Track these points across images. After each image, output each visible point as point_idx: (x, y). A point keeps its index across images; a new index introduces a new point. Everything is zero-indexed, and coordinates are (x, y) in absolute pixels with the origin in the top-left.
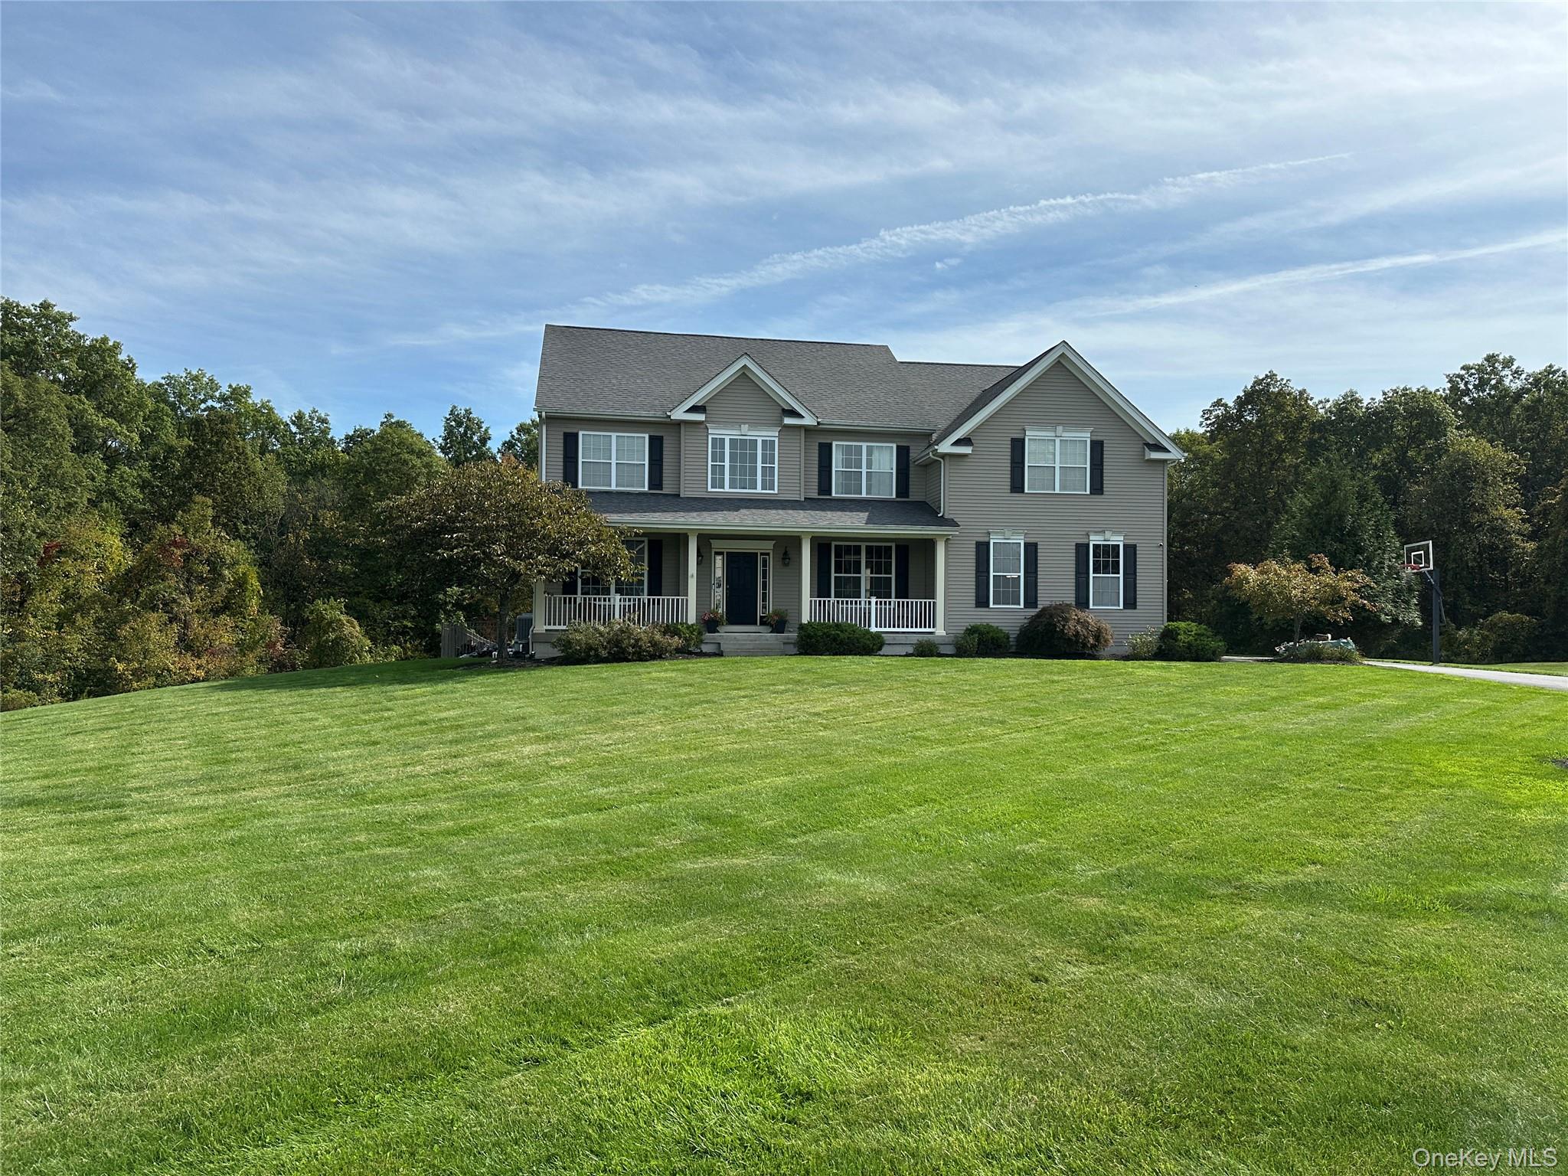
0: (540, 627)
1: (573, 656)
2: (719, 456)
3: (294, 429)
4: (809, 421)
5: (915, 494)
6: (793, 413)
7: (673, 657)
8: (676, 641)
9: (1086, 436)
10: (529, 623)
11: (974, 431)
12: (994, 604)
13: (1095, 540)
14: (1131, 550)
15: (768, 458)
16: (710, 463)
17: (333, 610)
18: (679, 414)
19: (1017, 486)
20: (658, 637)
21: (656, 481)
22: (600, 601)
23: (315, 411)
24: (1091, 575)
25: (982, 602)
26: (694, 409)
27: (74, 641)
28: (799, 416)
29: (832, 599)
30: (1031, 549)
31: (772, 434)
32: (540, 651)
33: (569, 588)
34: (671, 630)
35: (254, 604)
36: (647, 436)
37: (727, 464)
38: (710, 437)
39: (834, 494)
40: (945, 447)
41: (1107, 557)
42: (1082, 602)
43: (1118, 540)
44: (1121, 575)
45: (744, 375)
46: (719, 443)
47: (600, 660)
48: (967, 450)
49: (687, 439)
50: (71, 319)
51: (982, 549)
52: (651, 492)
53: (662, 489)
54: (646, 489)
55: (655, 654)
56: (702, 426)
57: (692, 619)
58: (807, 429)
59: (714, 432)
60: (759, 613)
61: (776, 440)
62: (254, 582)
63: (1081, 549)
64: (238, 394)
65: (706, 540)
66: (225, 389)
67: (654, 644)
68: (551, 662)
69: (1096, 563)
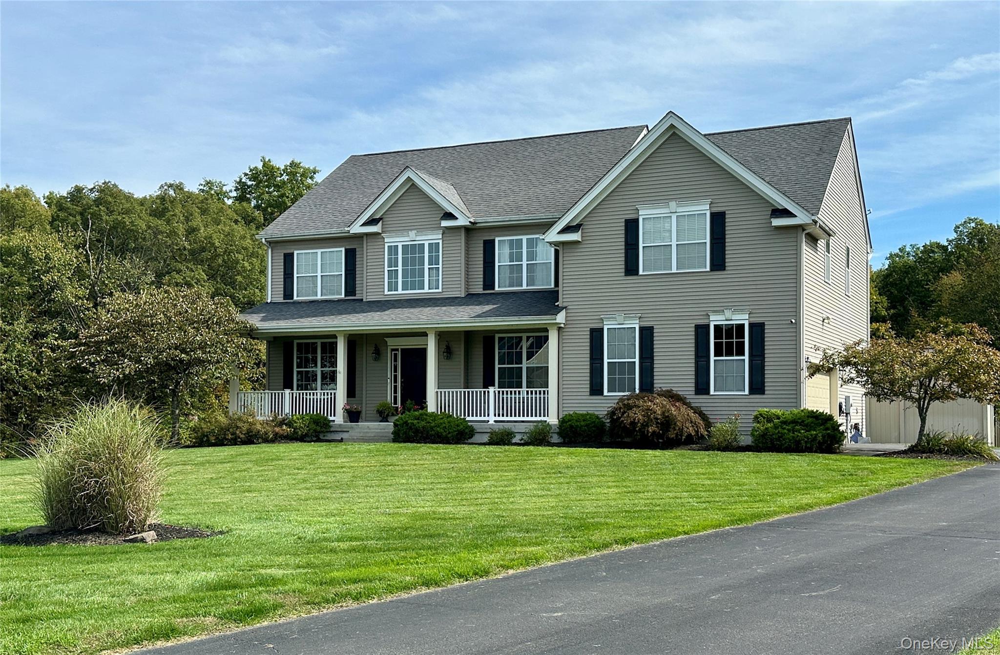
2: (393, 263)
4: (464, 221)
6: (450, 216)
9: (704, 208)
12: (609, 391)
13: (716, 320)
15: (433, 260)
16: (386, 269)
18: (357, 229)
19: (631, 269)
21: (351, 289)
24: (713, 358)
25: (595, 389)
26: (369, 222)
28: (455, 218)
30: (647, 334)
31: (436, 237)
36: (343, 249)
37: (400, 268)
38: (386, 245)
39: (497, 289)
41: (729, 339)
42: (702, 388)
43: (742, 318)
44: (746, 357)
45: (409, 184)
46: (393, 250)
48: (575, 237)
49: (370, 249)
51: (596, 335)
52: (346, 298)
53: (355, 295)
54: (343, 296)
56: (380, 237)
58: (465, 229)
59: (390, 240)
61: (440, 242)
63: (701, 331)
69: (718, 346)
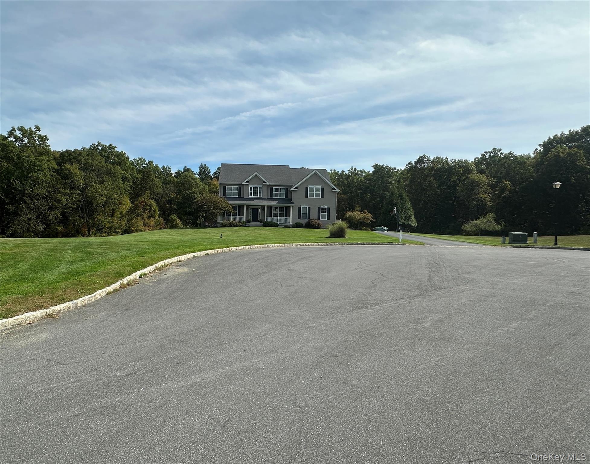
0: (219, 221)
1: (224, 226)
2: (251, 190)
3: (162, 170)
4: (268, 184)
5: (289, 198)
6: (265, 182)
7: (240, 226)
8: (241, 224)
9: (320, 187)
10: (217, 220)
11: (299, 186)
12: (301, 219)
13: (322, 207)
14: (329, 209)
15: (260, 190)
16: (249, 192)
17: (174, 217)
18: (244, 183)
19: (307, 196)
20: (237, 223)
21: (240, 195)
22: (229, 217)
23: (167, 166)
24: (321, 213)
25: (299, 218)
26: (246, 182)
27: (124, 224)
28: (266, 183)
29: (272, 217)
30: (309, 208)
31: (261, 186)
32: (218, 225)
33: (224, 214)
34: (240, 222)
35: (157, 216)
36: (238, 187)
37: (253, 192)
39: (273, 197)
40: (292, 189)
41: (324, 210)
42: (319, 218)
43: (326, 207)
44: (327, 213)
45: (256, 175)
46: (251, 188)
47: (227, 227)
48: (297, 190)
49: (246, 188)
50: (116, 148)
51: (300, 208)
54: (238, 197)
55: (237, 226)
56: (248, 185)
57: (245, 220)
58: (268, 185)
59: (250, 186)
60: (258, 219)
62: (157, 210)
63: (319, 208)
64: (150, 163)
65: (248, 206)
66: (147, 162)
67: (236, 224)
68: (220, 227)
69: (322, 211)
